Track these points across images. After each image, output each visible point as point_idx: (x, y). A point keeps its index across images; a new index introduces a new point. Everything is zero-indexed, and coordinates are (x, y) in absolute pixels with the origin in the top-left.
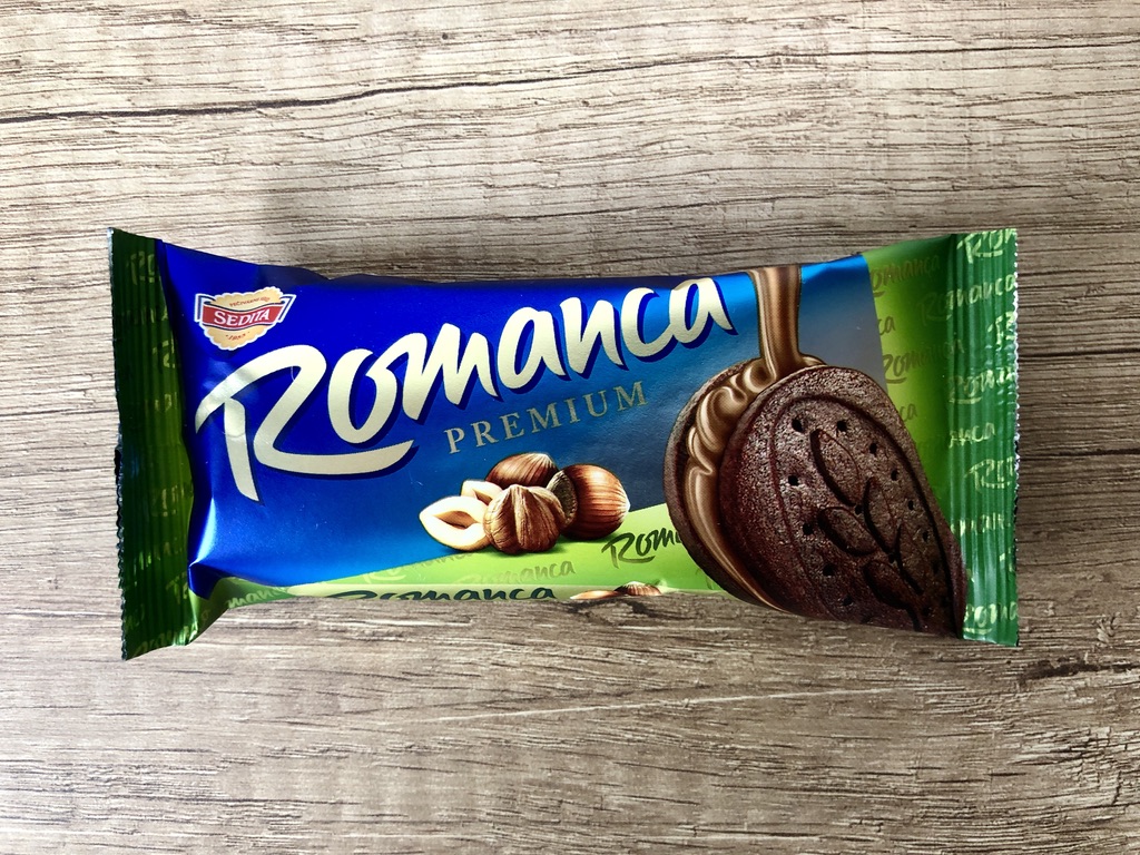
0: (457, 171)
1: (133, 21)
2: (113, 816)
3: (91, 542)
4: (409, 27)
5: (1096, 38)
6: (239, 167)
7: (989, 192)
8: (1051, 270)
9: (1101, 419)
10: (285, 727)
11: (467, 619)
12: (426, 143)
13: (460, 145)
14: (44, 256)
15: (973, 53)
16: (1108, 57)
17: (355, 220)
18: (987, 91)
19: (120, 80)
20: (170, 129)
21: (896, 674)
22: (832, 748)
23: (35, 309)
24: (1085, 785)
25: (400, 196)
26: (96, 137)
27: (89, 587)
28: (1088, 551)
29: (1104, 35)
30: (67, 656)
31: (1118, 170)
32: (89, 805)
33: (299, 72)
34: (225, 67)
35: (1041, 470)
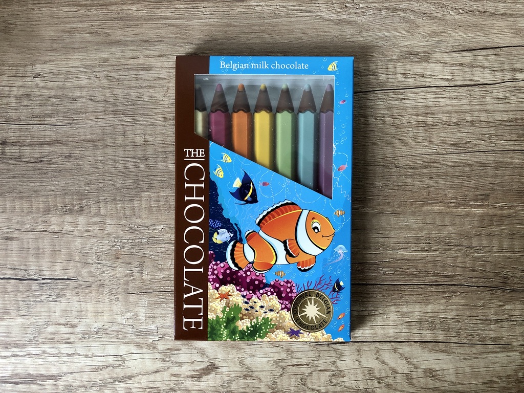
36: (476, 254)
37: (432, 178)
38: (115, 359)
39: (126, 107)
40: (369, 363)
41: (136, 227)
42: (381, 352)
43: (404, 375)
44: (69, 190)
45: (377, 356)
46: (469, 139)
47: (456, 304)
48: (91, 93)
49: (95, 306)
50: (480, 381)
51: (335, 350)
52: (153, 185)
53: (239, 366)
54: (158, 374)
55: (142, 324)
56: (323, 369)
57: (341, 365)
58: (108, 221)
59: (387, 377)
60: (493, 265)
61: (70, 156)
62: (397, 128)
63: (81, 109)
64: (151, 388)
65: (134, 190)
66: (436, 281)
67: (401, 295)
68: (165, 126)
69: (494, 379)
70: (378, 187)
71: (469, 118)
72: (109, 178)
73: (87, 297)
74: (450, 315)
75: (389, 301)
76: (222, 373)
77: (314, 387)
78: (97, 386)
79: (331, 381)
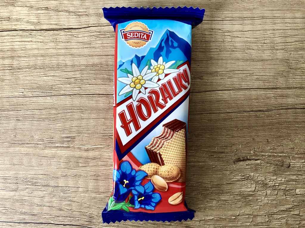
0: (108, 45)
1: (36, 9)
2: (27, 189)
3: (23, 127)
4: (98, 12)
5: (253, 18)
6: (59, 43)
7: (228, 52)
8: (242, 70)
9: (253, 104)
10: (67, 170)
11: (109, 146)
12: (101, 38)
13: (109, 39)
14: (14, 62)
15: (225, 21)
16: (255, 22)
17: (85, 55)
18: (228, 30)
19: (33, 23)
20: (44, 34)
21: (206, 160)
22: (191, 177)
23: (12, 74)
24: (248, 186)
25: (95, 50)
26: (27, 35)
27: (23, 137)
28: (249, 133)
29: (254, 17)
30: (17, 153)
31: (257, 48)
32: (21, 187)
33: (73, 22)
34: (57, 20)
35: (239, 115)
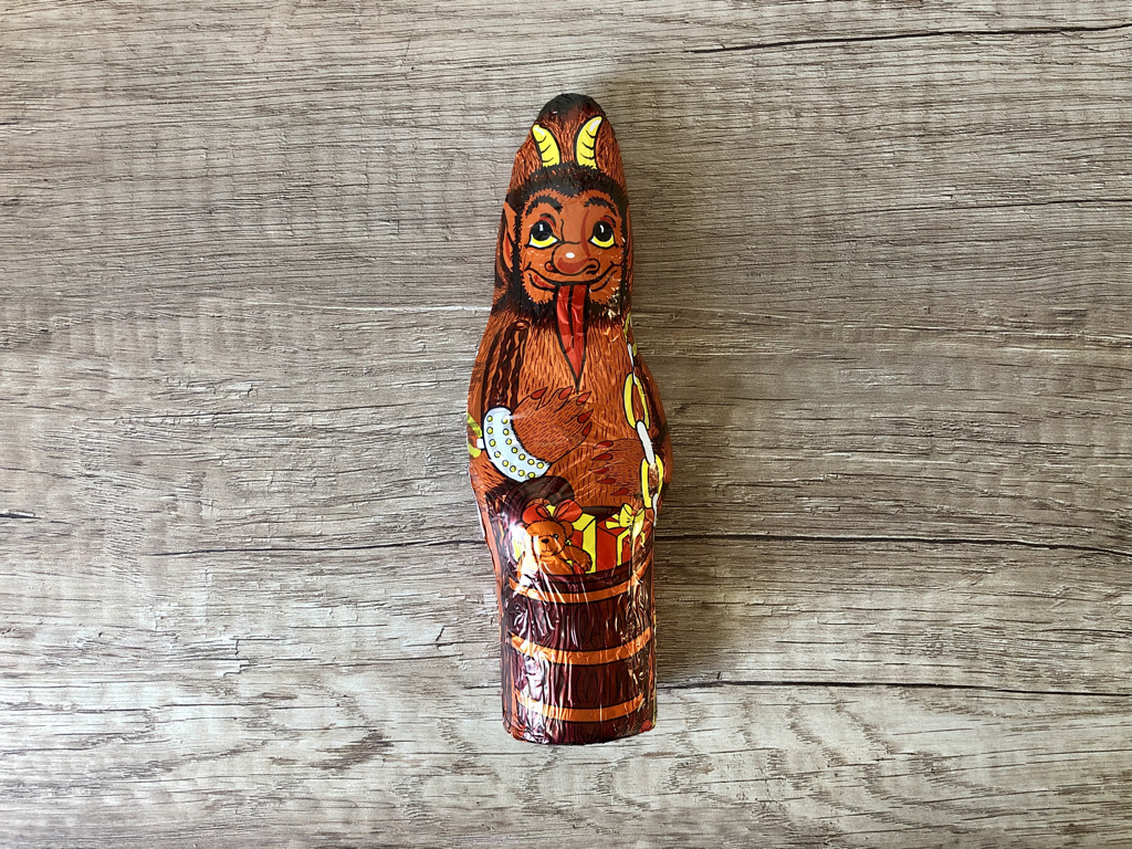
36: (1048, 465)
37: (938, 268)
38: (130, 719)
39: (159, 80)
40: (773, 736)
41: (183, 387)
42: (804, 711)
43: (861, 768)
44: (13, 288)
45: (792, 720)
46: (1037, 170)
47: (997, 591)
48: (70, 41)
49: (80, 585)
50: (1053, 787)
51: (687, 703)
52: (226, 278)
53: (442, 740)
54: (237, 759)
55: (200, 632)
56: (654, 750)
57: (703, 741)
58: (115, 370)
59: (816, 774)
60: (1091, 493)
61: (16, 203)
62: (851, 140)
63: (46, 82)
64: (221, 793)
65: (179, 292)
66: (947, 531)
67: (855, 565)
68: (258, 129)
69: (1090, 781)
70: (802, 289)
71: (1037, 115)
72: (117, 260)
73: (60, 562)
74: (980, 618)
75: (825, 580)
76: (399, 758)
77: (632, 797)
78: (86, 787)
79: (674, 782)
